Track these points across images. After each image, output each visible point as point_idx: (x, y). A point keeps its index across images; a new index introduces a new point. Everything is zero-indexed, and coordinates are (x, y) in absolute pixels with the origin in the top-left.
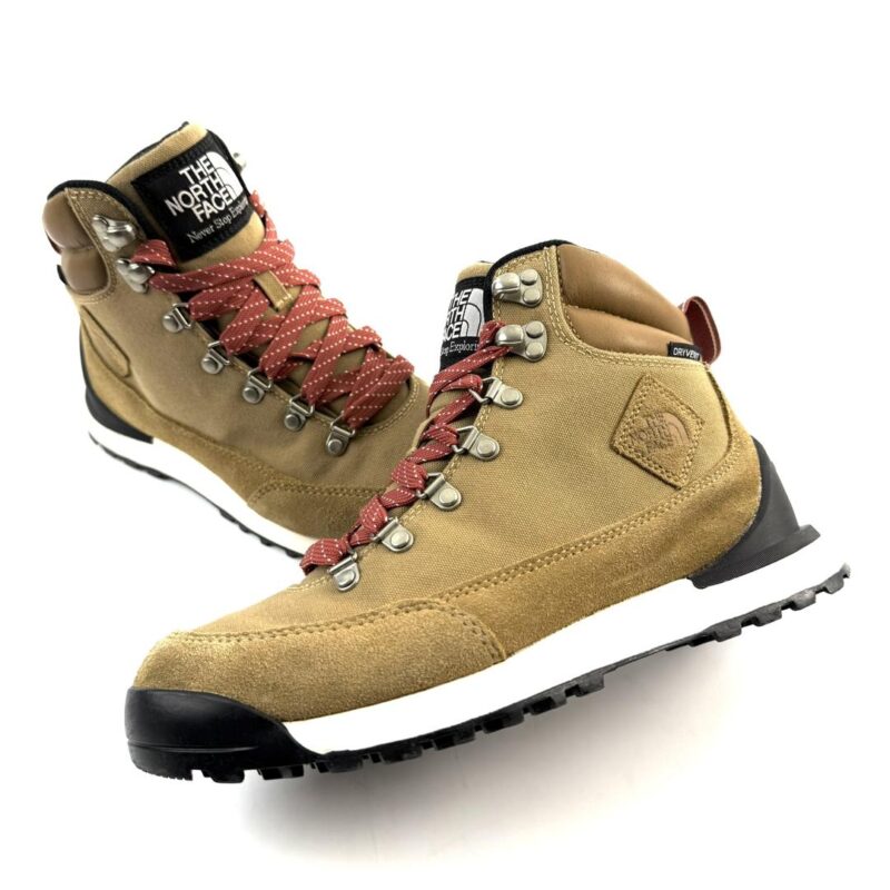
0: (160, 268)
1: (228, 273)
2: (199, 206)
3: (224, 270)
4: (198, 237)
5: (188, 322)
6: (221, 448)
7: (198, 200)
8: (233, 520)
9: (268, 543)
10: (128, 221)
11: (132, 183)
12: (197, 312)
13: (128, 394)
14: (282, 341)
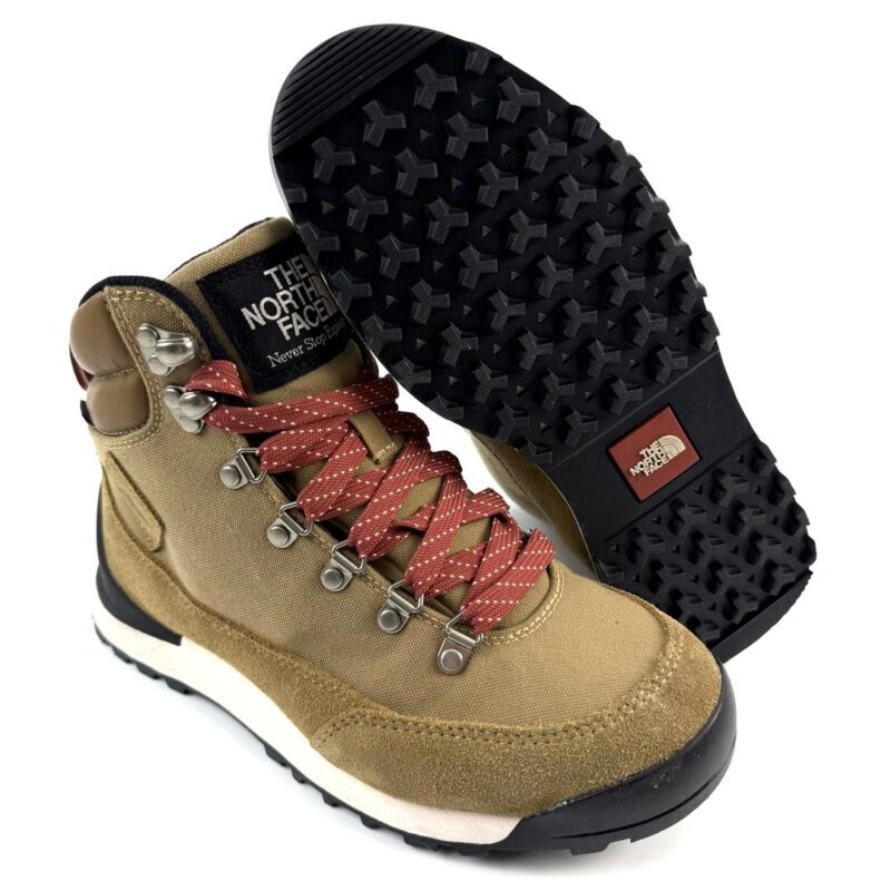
0: (225, 399)
1: (317, 409)
2: (287, 318)
3: (313, 406)
4: (281, 359)
5: (256, 474)
6: (280, 657)
7: (287, 311)
8: (284, 763)
9: (333, 802)
10: (188, 333)
11: (198, 282)
12: (270, 461)
13: (157, 577)
14: (382, 504)
